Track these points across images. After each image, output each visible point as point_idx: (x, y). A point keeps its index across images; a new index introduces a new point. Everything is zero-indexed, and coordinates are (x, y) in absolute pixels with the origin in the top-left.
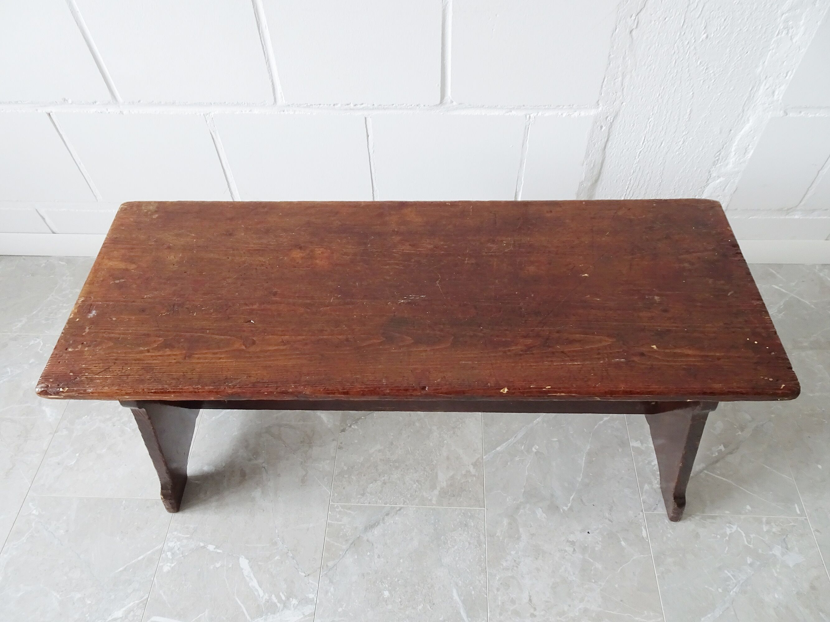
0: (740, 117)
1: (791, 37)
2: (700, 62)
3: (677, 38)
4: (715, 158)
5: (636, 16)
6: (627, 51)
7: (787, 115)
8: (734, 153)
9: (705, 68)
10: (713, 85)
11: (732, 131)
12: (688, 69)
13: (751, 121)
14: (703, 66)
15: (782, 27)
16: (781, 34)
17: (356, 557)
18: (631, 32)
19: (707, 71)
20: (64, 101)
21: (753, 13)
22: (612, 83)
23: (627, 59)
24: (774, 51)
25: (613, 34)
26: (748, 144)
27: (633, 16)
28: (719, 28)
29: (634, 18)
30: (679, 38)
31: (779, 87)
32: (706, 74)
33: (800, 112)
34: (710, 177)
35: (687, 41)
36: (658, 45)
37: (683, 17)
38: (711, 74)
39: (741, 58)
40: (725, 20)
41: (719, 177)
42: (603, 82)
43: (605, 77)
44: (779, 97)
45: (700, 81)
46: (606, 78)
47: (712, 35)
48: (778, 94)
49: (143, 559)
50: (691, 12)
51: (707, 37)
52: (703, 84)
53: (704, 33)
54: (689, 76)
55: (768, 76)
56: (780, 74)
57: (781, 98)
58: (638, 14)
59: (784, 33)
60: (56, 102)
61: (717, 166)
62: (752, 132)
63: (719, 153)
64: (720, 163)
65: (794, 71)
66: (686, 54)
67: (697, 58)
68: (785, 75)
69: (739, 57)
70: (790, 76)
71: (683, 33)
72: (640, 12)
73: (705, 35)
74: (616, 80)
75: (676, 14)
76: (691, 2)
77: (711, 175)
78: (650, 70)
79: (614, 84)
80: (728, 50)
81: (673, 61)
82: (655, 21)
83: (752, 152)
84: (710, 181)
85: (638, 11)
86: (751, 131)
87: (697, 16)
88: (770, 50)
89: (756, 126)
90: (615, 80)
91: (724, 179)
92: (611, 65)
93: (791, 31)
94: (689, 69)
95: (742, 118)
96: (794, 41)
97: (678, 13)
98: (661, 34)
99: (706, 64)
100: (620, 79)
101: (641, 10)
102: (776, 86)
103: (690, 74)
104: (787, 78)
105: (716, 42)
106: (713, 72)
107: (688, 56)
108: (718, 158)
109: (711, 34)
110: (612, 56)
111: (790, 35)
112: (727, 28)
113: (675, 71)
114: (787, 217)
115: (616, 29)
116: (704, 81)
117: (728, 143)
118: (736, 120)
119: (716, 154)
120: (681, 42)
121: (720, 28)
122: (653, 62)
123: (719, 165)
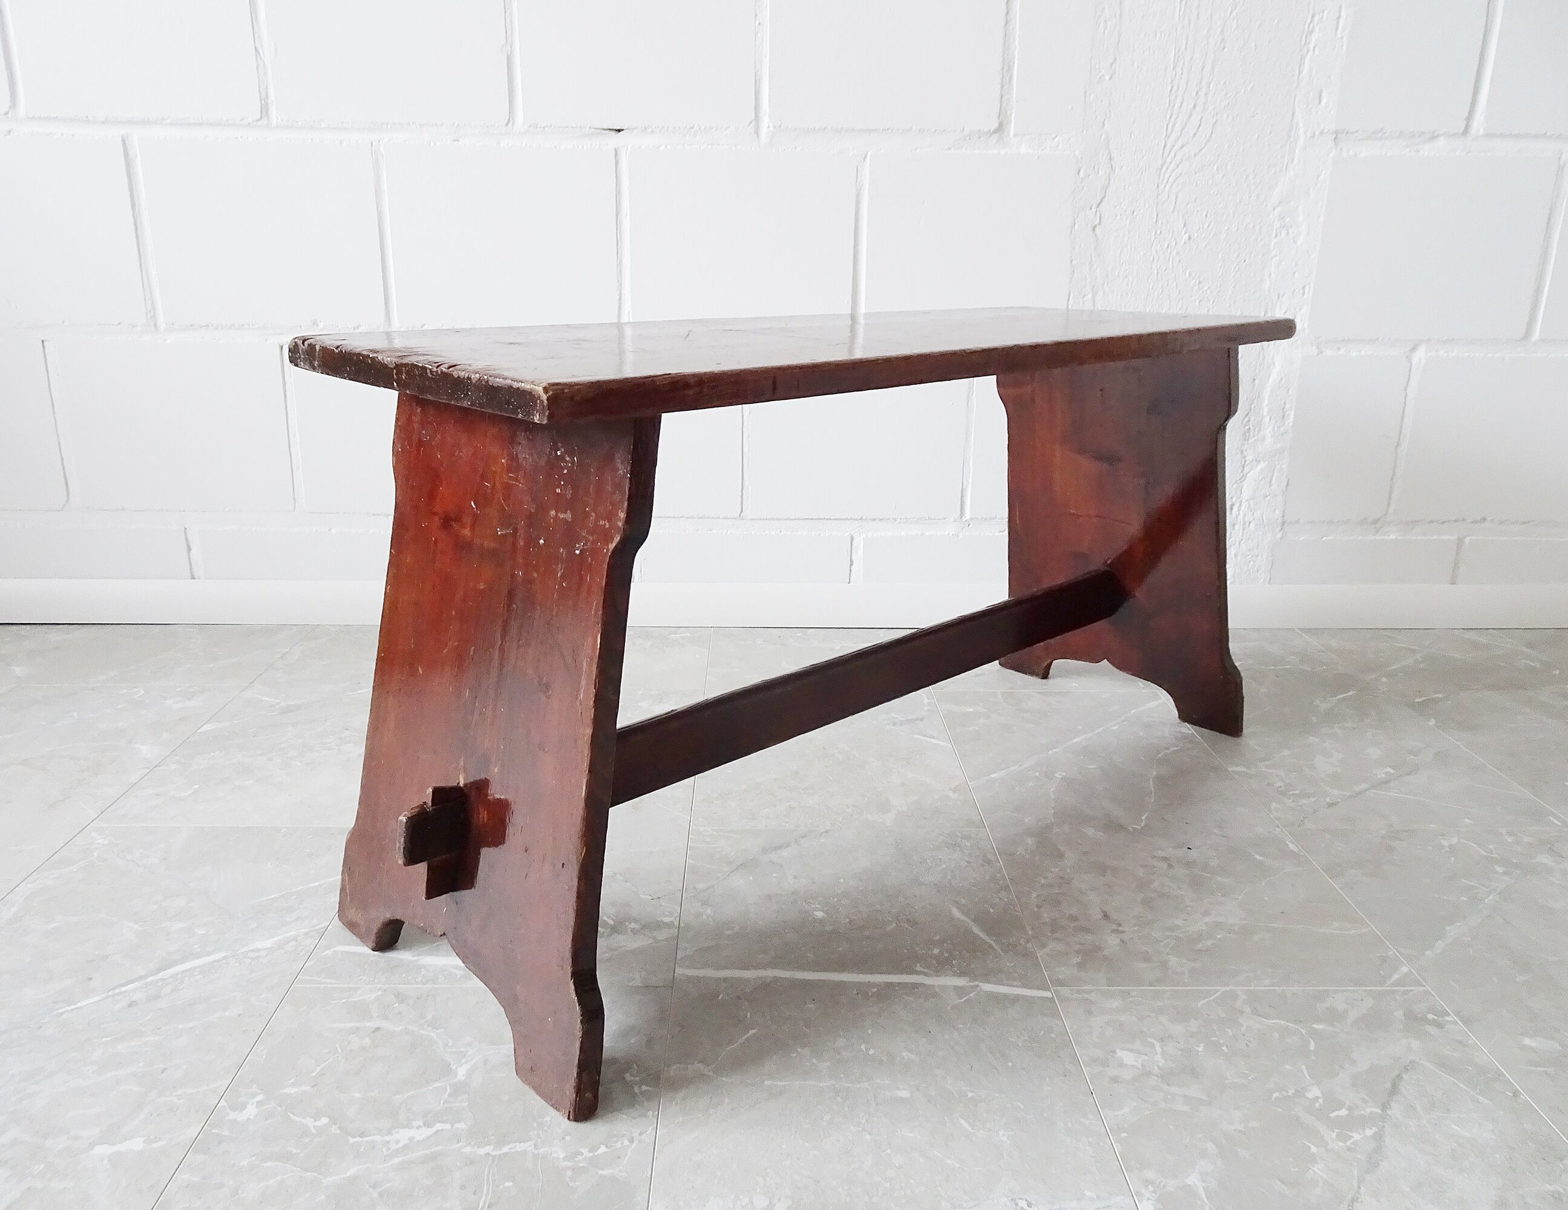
0: (1261, 358)
1: (1293, 238)
2: (1189, 273)
3: (1153, 238)
4: (1245, 427)
5: (1098, 207)
6: (1093, 256)
7: (1322, 352)
8: (1267, 418)
9: (1197, 282)
10: (1213, 307)
11: (1257, 381)
12: (1175, 283)
13: (1277, 364)
14: (1193, 278)
15: (1278, 226)
16: (1279, 234)
17: (751, 878)
18: (1094, 229)
19: (1200, 287)
20: (314, 324)
21: (1238, 206)
22: (1081, 303)
23: (1095, 266)
24: (1278, 258)
25: (1071, 231)
26: (1283, 402)
27: (1093, 207)
28: (1201, 226)
29: (1095, 210)
30: (1155, 240)
31: (1300, 309)
32: (1201, 292)
33: (1339, 349)
34: (1245, 461)
35: (1167, 244)
36: (1131, 249)
37: (1155, 209)
38: (1206, 290)
39: (1239, 268)
40: (1206, 215)
41: (1258, 461)
42: (1069, 300)
43: (1070, 293)
44: (1303, 325)
45: (1195, 300)
46: (1072, 293)
47: (1196, 235)
48: (1301, 321)
49: (320, 886)
50: (1163, 204)
51: (1190, 238)
52: (1200, 306)
53: (1185, 234)
54: (1179, 293)
55: (1281, 295)
56: (1295, 290)
57: (1306, 326)
58: (1099, 205)
59: (1283, 233)
60: (300, 326)
61: (1250, 442)
62: (1284, 381)
63: (1246, 420)
64: (1254, 437)
65: (1312, 285)
66: (1169, 261)
67: (1184, 267)
68: (1301, 292)
69: (1236, 267)
70: (1309, 293)
71: (1159, 232)
72: (1101, 202)
73: (1187, 235)
74: (1085, 298)
75: (1145, 206)
76: (1160, 192)
77: (1245, 457)
78: (1128, 284)
79: (1083, 303)
80: (1220, 256)
81: (1154, 270)
82: (1121, 215)
83: (1292, 414)
84: (1246, 470)
85: (1098, 201)
86: (1282, 379)
87: (1172, 210)
88: (1272, 258)
89: (1286, 370)
90: (1083, 298)
91: (1266, 464)
92: (1076, 274)
93: (1291, 231)
94: (1177, 284)
95: (1264, 359)
96: (1299, 243)
97: (1147, 206)
98: (1132, 233)
99: (1197, 276)
100: (1090, 296)
101: (1102, 200)
102: (1295, 309)
103: (1179, 290)
104: (1306, 296)
105: (1203, 245)
106: (1208, 288)
107: (1172, 263)
108: (1247, 427)
109: (1194, 233)
110: (1075, 262)
111: (1291, 236)
112: (1211, 227)
113: (1160, 287)
114: (1378, 537)
115: (1075, 224)
116: (1200, 302)
117: (1256, 400)
118: (1257, 362)
119: (1244, 419)
120: (1159, 245)
121: (1203, 227)
122: (1129, 272)
123: (1253, 440)
